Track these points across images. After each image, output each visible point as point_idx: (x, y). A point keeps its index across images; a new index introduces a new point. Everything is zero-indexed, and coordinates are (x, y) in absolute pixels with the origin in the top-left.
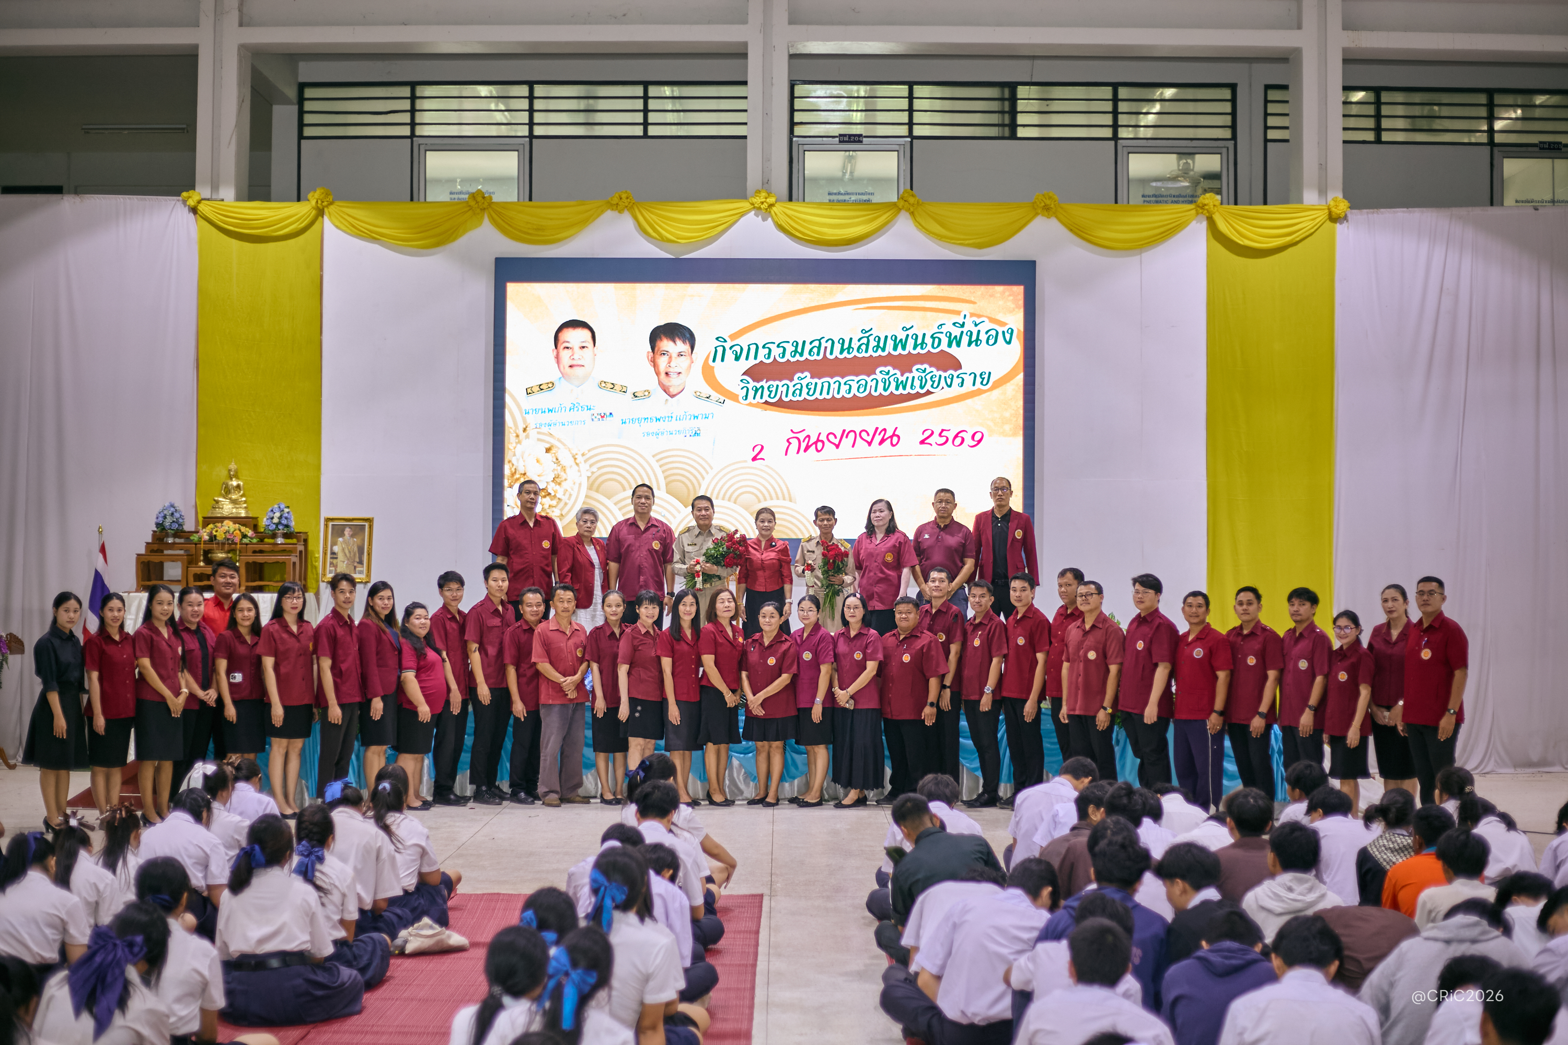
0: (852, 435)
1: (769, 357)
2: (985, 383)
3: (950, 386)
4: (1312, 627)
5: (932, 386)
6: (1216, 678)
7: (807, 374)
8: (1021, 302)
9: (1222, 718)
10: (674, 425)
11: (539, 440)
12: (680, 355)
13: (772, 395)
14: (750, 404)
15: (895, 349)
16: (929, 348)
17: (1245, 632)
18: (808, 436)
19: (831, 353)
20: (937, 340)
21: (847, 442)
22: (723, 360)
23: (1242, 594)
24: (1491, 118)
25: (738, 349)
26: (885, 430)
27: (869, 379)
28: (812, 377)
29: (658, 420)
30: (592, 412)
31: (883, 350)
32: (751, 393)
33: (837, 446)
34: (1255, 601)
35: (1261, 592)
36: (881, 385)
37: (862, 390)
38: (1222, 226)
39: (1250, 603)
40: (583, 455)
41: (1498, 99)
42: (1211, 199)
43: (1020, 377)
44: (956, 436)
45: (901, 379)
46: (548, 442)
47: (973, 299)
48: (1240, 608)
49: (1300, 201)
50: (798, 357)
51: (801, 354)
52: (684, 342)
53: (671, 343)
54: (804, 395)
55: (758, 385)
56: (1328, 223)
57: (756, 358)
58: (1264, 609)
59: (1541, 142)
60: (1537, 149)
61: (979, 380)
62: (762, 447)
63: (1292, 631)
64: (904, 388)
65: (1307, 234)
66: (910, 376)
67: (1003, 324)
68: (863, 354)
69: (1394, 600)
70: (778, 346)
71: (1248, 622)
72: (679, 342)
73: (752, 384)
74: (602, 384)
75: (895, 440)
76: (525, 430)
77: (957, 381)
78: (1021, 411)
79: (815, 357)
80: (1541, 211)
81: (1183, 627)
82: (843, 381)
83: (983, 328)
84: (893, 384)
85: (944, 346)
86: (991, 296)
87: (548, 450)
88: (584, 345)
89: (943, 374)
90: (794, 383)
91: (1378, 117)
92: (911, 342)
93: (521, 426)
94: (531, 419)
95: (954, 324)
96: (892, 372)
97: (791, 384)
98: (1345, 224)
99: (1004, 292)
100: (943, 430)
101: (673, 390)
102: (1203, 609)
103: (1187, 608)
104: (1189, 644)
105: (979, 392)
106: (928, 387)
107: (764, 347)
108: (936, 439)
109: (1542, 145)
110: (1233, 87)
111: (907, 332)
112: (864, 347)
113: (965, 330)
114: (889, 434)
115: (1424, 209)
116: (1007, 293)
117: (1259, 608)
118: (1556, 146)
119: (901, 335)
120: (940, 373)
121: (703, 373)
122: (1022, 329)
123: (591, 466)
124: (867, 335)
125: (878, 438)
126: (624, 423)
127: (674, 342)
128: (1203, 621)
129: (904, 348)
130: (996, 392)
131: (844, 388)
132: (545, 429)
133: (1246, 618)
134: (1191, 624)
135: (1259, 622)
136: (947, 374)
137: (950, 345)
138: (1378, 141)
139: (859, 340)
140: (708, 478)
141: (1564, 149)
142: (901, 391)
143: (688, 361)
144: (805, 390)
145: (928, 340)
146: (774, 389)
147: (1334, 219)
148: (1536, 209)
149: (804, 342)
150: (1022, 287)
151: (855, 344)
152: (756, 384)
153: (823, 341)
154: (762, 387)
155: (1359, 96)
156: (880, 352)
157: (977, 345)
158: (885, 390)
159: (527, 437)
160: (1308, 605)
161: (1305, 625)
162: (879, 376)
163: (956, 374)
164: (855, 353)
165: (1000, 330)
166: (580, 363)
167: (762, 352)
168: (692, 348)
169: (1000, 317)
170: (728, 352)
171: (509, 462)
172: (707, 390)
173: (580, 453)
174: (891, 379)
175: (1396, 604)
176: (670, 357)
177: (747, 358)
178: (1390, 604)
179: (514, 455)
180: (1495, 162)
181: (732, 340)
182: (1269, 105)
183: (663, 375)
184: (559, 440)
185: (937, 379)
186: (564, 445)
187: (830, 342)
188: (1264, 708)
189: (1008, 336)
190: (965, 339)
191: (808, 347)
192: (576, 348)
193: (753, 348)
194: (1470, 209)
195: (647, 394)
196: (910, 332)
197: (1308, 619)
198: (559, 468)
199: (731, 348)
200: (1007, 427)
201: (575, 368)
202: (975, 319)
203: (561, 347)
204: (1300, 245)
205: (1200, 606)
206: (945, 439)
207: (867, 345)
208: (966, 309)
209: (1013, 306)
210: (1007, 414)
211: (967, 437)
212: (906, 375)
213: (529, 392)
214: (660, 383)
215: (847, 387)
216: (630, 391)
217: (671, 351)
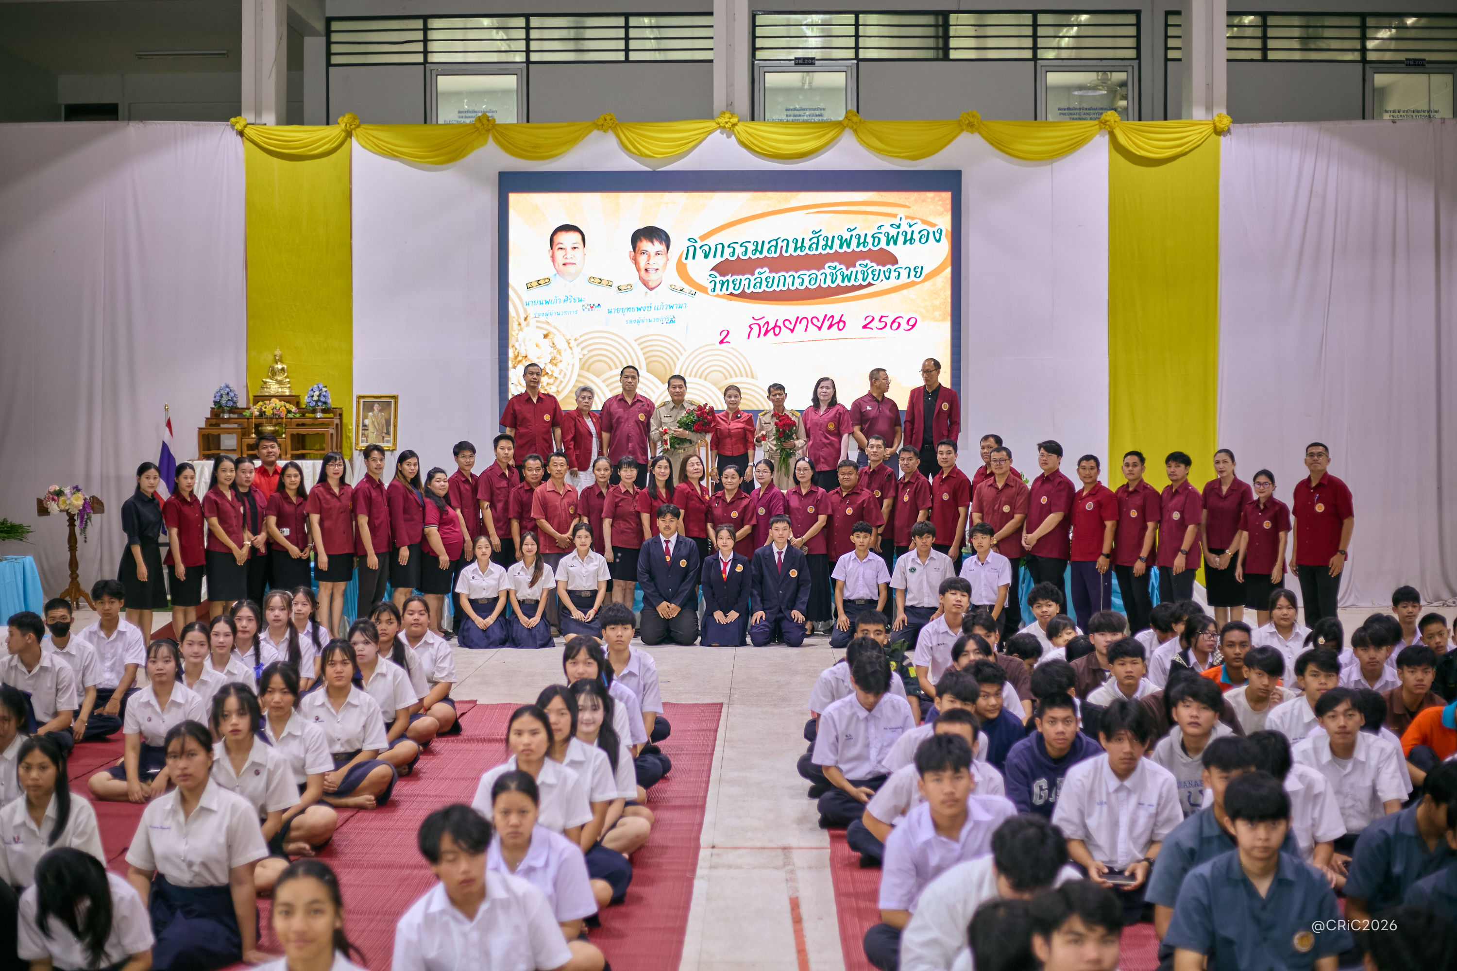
0: (805, 321)
1: (733, 255)
2: (918, 275)
3: (888, 279)
4: (1186, 485)
5: (873, 279)
6: (1104, 526)
7: (766, 269)
8: (949, 206)
9: (1108, 560)
10: (653, 314)
11: (538, 327)
12: (657, 254)
13: (737, 288)
14: (718, 296)
15: (841, 247)
16: (870, 246)
17: (1131, 489)
18: (767, 323)
19: (787, 251)
20: (877, 240)
21: (800, 327)
22: (694, 258)
23: (1129, 457)
24: (1364, 38)
25: (706, 248)
26: (833, 317)
27: (819, 273)
28: (770, 272)
29: (639, 309)
30: (583, 303)
31: (831, 248)
32: (718, 286)
33: (792, 331)
34: (1139, 463)
35: (1144, 456)
36: (829, 278)
37: (813, 282)
38: (1122, 139)
39: (1135, 465)
40: (575, 340)
41: (1370, 22)
42: (1111, 116)
43: (948, 271)
44: (894, 321)
45: (846, 273)
46: (545, 329)
47: (907, 204)
48: (1127, 470)
49: (1190, 116)
50: (758, 255)
51: (761, 253)
52: (661, 243)
53: (650, 244)
54: (764, 287)
55: (724, 279)
56: (1214, 136)
57: (722, 256)
58: (1146, 470)
59: (1407, 60)
60: (1403, 66)
61: (913, 273)
62: (728, 332)
63: (1169, 488)
64: (849, 281)
65: (1195, 145)
66: (854, 270)
68: (814, 252)
69: (1225, 462)
70: (741, 245)
71: (1134, 480)
72: (656, 243)
73: (719, 278)
74: (591, 280)
75: (841, 325)
76: (526, 319)
77: (894, 274)
78: (949, 300)
79: (773, 255)
80: (1399, 124)
81: (1078, 485)
82: (796, 275)
83: (917, 229)
84: (840, 278)
85: (883, 245)
86: (923, 201)
87: (546, 336)
88: (575, 245)
89: (883, 269)
90: (755, 277)
91: (1265, 38)
92: (854, 242)
93: (523, 316)
94: (531, 310)
95: (891, 225)
96: (839, 267)
97: (752, 278)
98: (1228, 136)
99: (934, 198)
100: (882, 317)
101: (652, 284)
102: (1095, 470)
103: (1081, 470)
104: (1082, 499)
105: (913, 284)
106: (869, 279)
107: (729, 246)
108: (876, 324)
109: (1408, 62)
110: (1138, 13)
111: (852, 233)
112: (814, 246)
113: (901, 230)
114: (836, 320)
115: (1297, 123)
116: (937, 199)
117: (1143, 469)
118: (1420, 63)
119: (846, 236)
120: (880, 267)
121: (677, 269)
122: (950, 229)
123: (582, 349)
124: (817, 235)
125: (827, 324)
126: (610, 312)
127: (653, 243)
128: (1095, 480)
129: (848, 246)
130: (928, 284)
131: (798, 281)
132: (543, 319)
133: (1131, 477)
134: (1085, 483)
135: (1142, 481)
136: (885, 268)
137: (888, 243)
138: (1265, 59)
139: (810, 240)
140: (682, 359)
141: (1427, 65)
142: (846, 283)
143: (665, 259)
144: (764, 283)
145: (870, 240)
146: (738, 283)
147: (1218, 132)
148: (1394, 122)
149: (763, 242)
150: (950, 194)
151: (807, 244)
152: (722, 278)
153: (780, 241)
154: (728, 281)
155: (1247, 20)
156: (828, 250)
157: (911, 243)
158: (833, 282)
159: (528, 325)
160: (1183, 466)
161: (1180, 483)
162: (828, 271)
163: (893, 268)
164: (807, 251)
165: (931, 230)
166: (572, 261)
167: (728, 251)
168: (668, 248)
169: (931, 219)
170: (699, 251)
171: (512, 346)
172: (681, 284)
173: (573, 339)
174: (838, 273)
175: (1226, 465)
176: (649, 256)
177: (715, 256)
178: (1221, 465)
179: (517, 340)
180: (1367, 77)
181: (702, 240)
182: (1169, 29)
183: (643, 272)
184: (555, 328)
185: (877, 273)
188: (1144, 553)
189: (937, 236)
190: (901, 239)
191: (766, 246)
192: (569, 249)
193: (720, 247)
194: (1337, 122)
195: (629, 287)
196: (854, 233)
197: (1183, 477)
198: (555, 351)
200: (937, 314)
201: (568, 266)
202: (909, 221)
203: (556, 248)
204: (1189, 155)
205: (1092, 468)
206: (884, 324)
207: (817, 244)
208: (901, 212)
209: (942, 209)
210: (937, 303)
211: (903, 322)
212: (851, 269)
213: (529, 287)
214: (641, 278)
215: (801, 280)
216: (615, 285)
217: (649, 250)
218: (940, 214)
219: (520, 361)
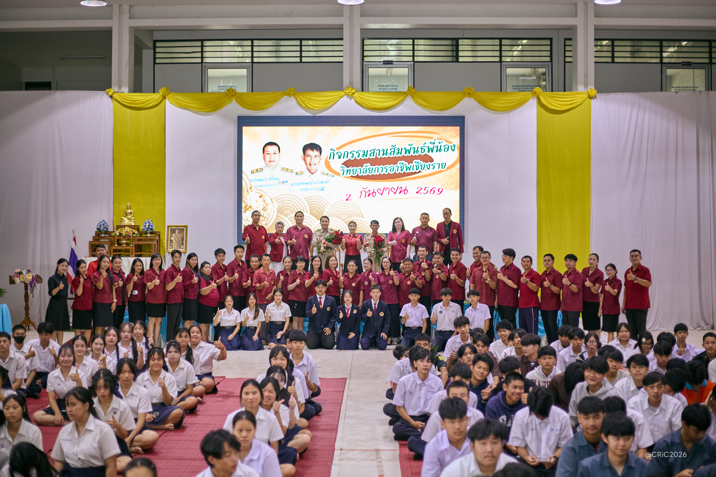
0: (388, 189)
1: (353, 157)
2: (443, 167)
3: (429, 169)
4: (575, 270)
7: (369, 164)
8: (459, 134)
10: (313, 186)
11: (257, 192)
12: (315, 156)
13: (354, 173)
14: (345, 177)
15: (406, 153)
16: (420, 153)
17: (548, 272)
18: (369, 190)
19: (379, 155)
20: (423, 150)
21: (385, 193)
22: (333, 158)
23: (546, 257)
24: (661, 52)
25: (340, 154)
26: (401, 187)
27: (395, 166)
28: (371, 165)
29: (306, 184)
30: (279, 180)
31: (401, 154)
32: (345, 172)
33: (382, 194)
34: (551, 260)
35: (554, 256)
36: (400, 169)
37: (392, 170)
38: (543, 101)
39: (549, 261)
41: (665, 44)
42: (538, 90)
43: (459, 165)
44: (432, 190)
45: (408, 166)
46: (260, 193)
47: (438, 132)
48: (545, 263)
49: (577, 90)
50: (365, 157)
51: (366, 156)
52: (317, 151)
53: (312, 152)
54: (368, 173)
55: (348, 169)
56: (588, 99)
57: (347, 158)
59: (683, 62)
60: (681, 65)
61: (441, 166)
62: (350, 195)
63: (567, 272)
64: (410, 170)
65: (579, 104)
66: (412, 164)
67: (451, 143)
68: (392, 156)
69: (594, 260)
70: (357, 153)
71: (549, 268)
72: (315, 151)
73: (346, 168)
74: (283, 169)
75: (406, 191)
76: (251, 188)
77: (432, 167)
78: (459, 179)
79: (372, 157)
80: (678, 93)
82: (384, 167)
83: (443, 144)
84: (405, 168)
85: (426, 152)
86: (446, 131)
87: (260, 197)
88: (275, 152)
89: (426, 164)
90: (363, 168)
91: (613, 51)
92: (412, 151)
93: (249, 187)
94: (253, 184)
95: (430, 143)
96: (404, 163)
98: (595, 100)
99: (451, 129)
100: (426, 188)
101: (312, 171)
102: (530, 263)
103: (523, 263)
105: (441, 171)
106: (420, 169)
107: (351, 153)
108: (423, 191)
109: (683, 63)
110: (551, 39)
112: (392, 153)
113: (435, 145)
114: (403, 189)
115: (629, 93)
116: (453, 130)
117: (553, 263)
118: (689, 64)
119: (408, 148)
120: (425, 163)
121: (325, 164)
122: (459, 145)
123: (278, 203)
124: (394, 147)
125: (399, 191)
126: (292, 185)
127: (313, 151)
128: (530, 267)
129: (409, 153)
130: (448, 171)
131: (384, 170)
132: (259, 188)
133: (548, 266)
134: (525, 269)
135: (553, 268)
137: (429, 152)
138: (613, 62)
139: (391, 150)
140: (327, 208)
141: (693, 65)
142: (408, 171)
143: (319, 159)
144: (368, 171)
145: (420, 150)
146: (355, 171)
147: (590, 97)
148: (676, 93)
149: (367, 151)
150: (459, 127)
151: (389, 152)
152: (347, 168)
153: (375, 150)
154: (350, 170)
155: (604, 43)
156: (399, 155)
157: (440, 152)
158: (402, 171)
159: (252, 191)
160: (573, 261)
161: (572, 269)
162: (399, 165)
163: (431, 164)
164: (389, 155)
165: (450, 145)
166: (273, 160)
167: (350, 155)
168: (321, 153)
169: (450, 140)
170: (336, 155)
171: (244, 202)
172: (327, 171)
173: (274, 198)
174: (404, 166)
175: (594, 261)
176: (311, 158)
177: (344, 158)
178: (592, 261)
179: (246, 199)
180: (663, 71)
181: (337, 150)
182: (566, 47)
183: (308, 165)
184: (265, 192)
185: (423, 166)
186: (267, 194)
187: (378, 151)
189: (453, 148)
190: (435, 149)
191: (369, 153)
192: (272, 154)
193: (346, 153)
194: (648, 93)
195: (302, 173)
196: (412, 146)
197: (573, 267)
198: (265, 204)
199: (337, 153)
200: (453, 186)
201: (272, 162)
202: (439, 140)
203: (266, 153)
204: (576, 109)
205: (528, 262)
206: (426, 191)
207: (394, 152)
208: (435, 136)
209: (455, 135)
210: (453, 181)
211: (436, 190)
212: (410, 164)
213: (252, 172)
214: (307, 168)
215: (386, 169)
216: (295, 172)
217: (311, 155)
218: (454, 137)
219: (248, 209)
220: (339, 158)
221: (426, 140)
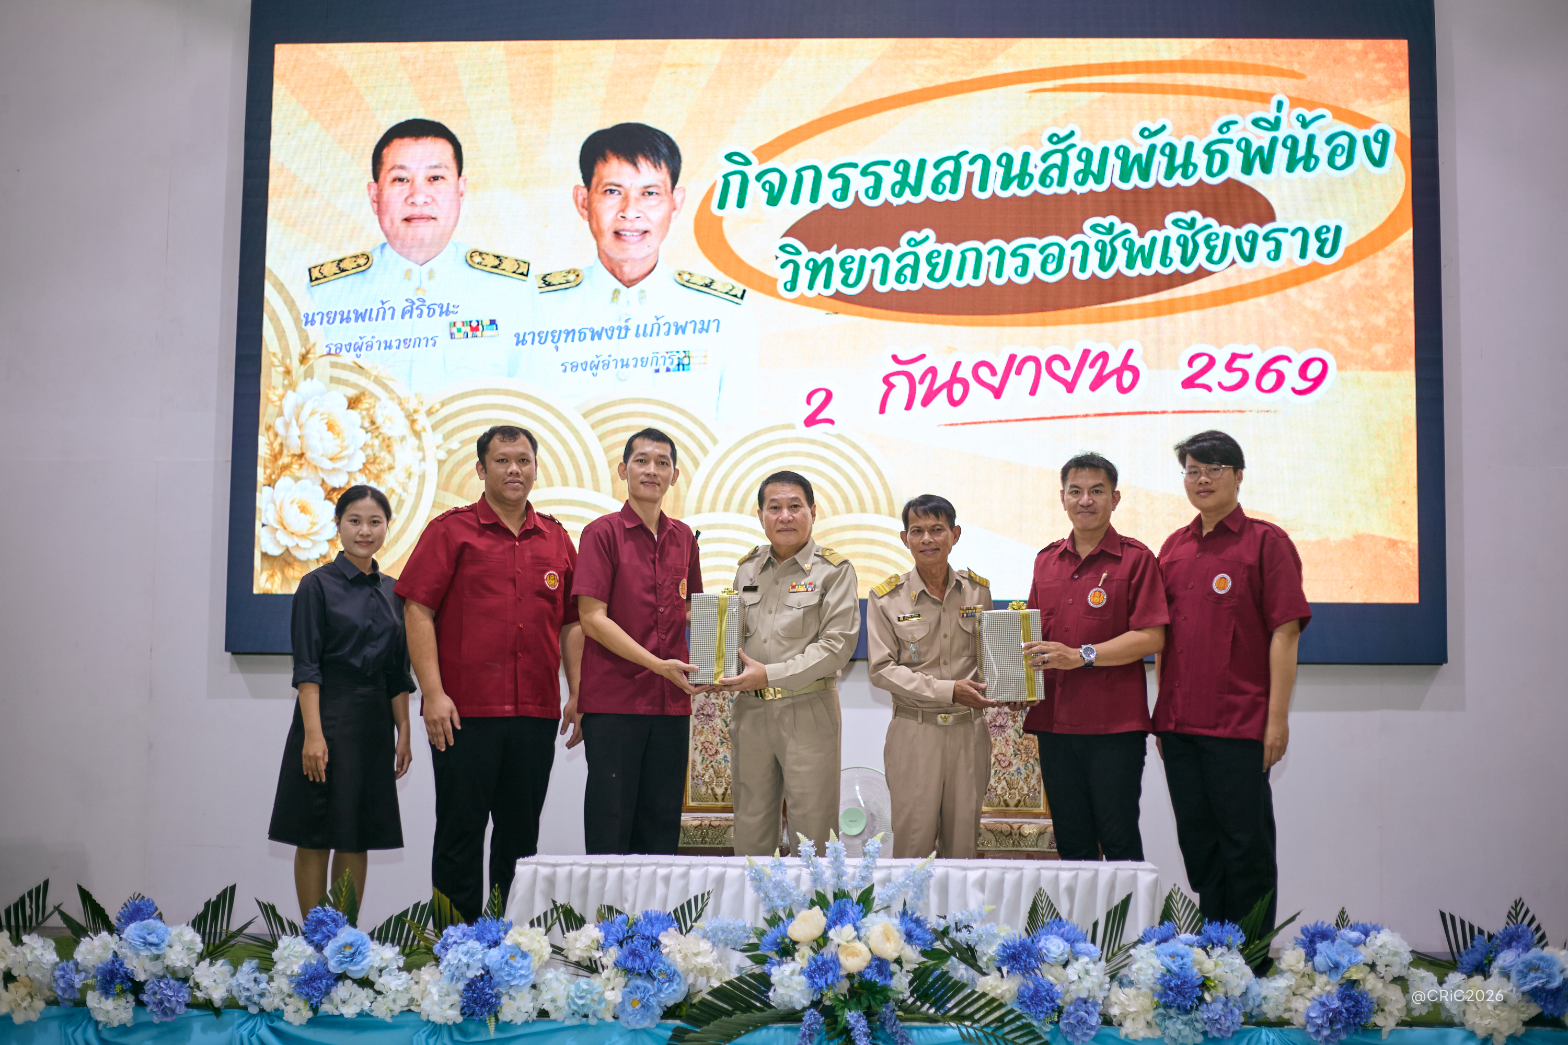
0: (1030, 367)
1: (843, 198)
2: (1327, 250)
3: (1249, 258)
5: (1209, 258)
7: (928, 232)
8: (1404, 75)
10: (631, 347)
11: (333, 380)
12: (647, 192)
13: (852, 279)
14: (802, 300)
15: (1125, 177)
16: (1201, 174)
18: (933, 371)
19: (983, 188)
20: (1218, 157)
21: (1019, 383)
22: (741, 204)
25: (774, 178)
26: (1104, 356)
27: (1067, 244)
28: (940, 240)
29: (596, 335)
30: (452, 318)
31: (1099, 179)
32: (804, 276)
33: (997, 393)
36: (1094, 257)
37: (1051, 267)
40: (430, 413)
43: (1407, 236)
44: (1265, 369)
45: (1139, 242)
46: (353, 385)
47: (1296, 67)
50: (908, 196)
51: (916, 191)
52: (656, 165)
53: (627, 168)
54: (923, 279)
55: (820, 258)
57: (814, 198)
61: (1313, 244)
62: (829, 395)
64: (1147, 263)
66: (1160, 235)
67: (1366, 122)
68: (1055, 189)
70: (864, 173)
72: (644, 165)
73: (806, 255)
74: (475, 259)
75: (1128, 377)
76: (304, 359)
77: (1264, 247)
78: (1411, 315)
79: (947, 196)
82: (1008, 248)
83: (1321, 130)
84: (1122, 255)
85: (1234, 171)
86: (1337, 61)
87: (353, 403)
88: (436, 172)
89: (1234, 233)
90: (899, 252)
92: (1160, 161)
93: (296, 350)
94: (319, 335)
95: (1256, 122)
96: (1119, 227)
97: (892, 256)
99: (1365, 53)
100: (1235, 357)
101: (630, 271)
105: (1314, 272)
106: (1200, 259)
107: (832, 175)
108: (1218, 374)
111: (1153, 140)
112: (1055, 173)
113: (1281, 134)
114: (1114, 362)
116: (1372, 56)
119: (1139, 147)
120: (1228, 228)
121: (697, 232)
122: (1407, 132)
123: (446, 437)
124: (1062, 146)
125: (1088, 375)
126: (520, 341)
127: (635, 164)
129: (1144, 176)
130: (1353, 274)
131: (1011, 264)
132: (348, 358)
136: (1242, 232)
137: (1247, 169)
139: (1044, 158)
140: (706, 464)
142: (1139, 269)
143: (665, 207)
144: (924, 269)
145: (1199, 157)
146: (855, 266)
149: (922, 163)
150: (1406, 42)
151: (1036, 168)
152: (814, 255)
153: (964, 160)
154: (829, 261)
156: (1091, 185)
157: (1307, 168)
158: (1104, 267)
159: (309, 374)
162: (1091, 238)
163: (1261, 231)
164: (1036, 186)
165: (1359, 134)
166: (427, 211)
167: (829, 186)
168: (674, 177)
169: (1360, 107)
170: (754, 187)
171: (268, 428)
172: (705, 269)
173: (423, 409)
174: (1118, 243)
176: (626, 199)
177: (795, 200)
179: (281, 413)
181: (761, 162)
183: (608, 238)
184: (378, 381)
185: (1220, 243)
186: (388, 390)
187: (980, 162)
189: (1376, 149)
190: (1281, 156)
191: (930, 174)
192: (420, 181)
193: (809, 176)
195: (574, 278)
196: (1159, 141)
198: (377, 442)
199: (759, 177)
200: (1380, 349)
201: (415, 224)
202: (1301, 111)
203: (387, 177)
206: (1238, 376)
207: (1063, 169)
208: (1281, 89)
209: (1386, 82)
210: (1379, 321)
211: (1291, 371)
212: (1151, 233)
213: (315, 277)
214: (603, 256)
215: (1019, 261)
216: (536, 272)
217: (626, 184)
218: (1382, 95)
219: (286, 467)
220: (773, 200)
221: (1230, 110)
